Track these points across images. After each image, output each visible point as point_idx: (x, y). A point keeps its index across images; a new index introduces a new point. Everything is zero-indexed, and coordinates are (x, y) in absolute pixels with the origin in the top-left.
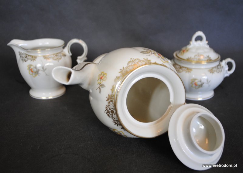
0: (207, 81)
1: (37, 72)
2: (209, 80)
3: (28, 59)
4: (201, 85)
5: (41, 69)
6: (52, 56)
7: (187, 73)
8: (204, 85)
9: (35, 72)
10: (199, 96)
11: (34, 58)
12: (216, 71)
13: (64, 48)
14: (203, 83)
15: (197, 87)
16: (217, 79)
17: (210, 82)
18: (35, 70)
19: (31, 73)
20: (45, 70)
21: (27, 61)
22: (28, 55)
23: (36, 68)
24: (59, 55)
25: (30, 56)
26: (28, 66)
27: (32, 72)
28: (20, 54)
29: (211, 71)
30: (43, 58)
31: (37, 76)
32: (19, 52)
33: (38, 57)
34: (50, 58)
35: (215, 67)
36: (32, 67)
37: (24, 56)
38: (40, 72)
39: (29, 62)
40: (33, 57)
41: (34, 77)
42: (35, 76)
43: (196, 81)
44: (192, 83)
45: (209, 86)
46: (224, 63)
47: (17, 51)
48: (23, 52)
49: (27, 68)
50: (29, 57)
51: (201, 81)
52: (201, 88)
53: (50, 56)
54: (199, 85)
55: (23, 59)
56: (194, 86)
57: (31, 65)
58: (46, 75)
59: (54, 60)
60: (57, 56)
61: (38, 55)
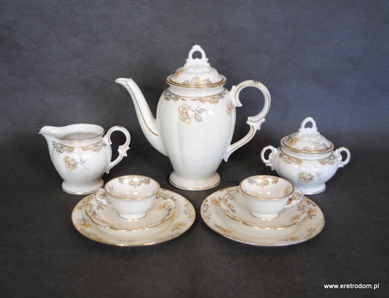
0: (317, 174)
1: (75, 165)
2: (319, 173)
3: (64, 151)
4: (311, 179)
5: (80, 162)
6: (92, 146)
7: (297, 164)
8: (314, 178)
9: (73, 165)
10: (309, 190)
11: (71, 149)
12: (328, 163)
13: (103, 136)
14: (313, 177)
15: (306, 181)
16: (329, 171)
17: (320, 174)
18: (72, 163)
19: (67, 166)
20: (84, 162)
21: (63, 152)
22: (64, 146)
23: (73, 160)
24: (99, 145)
25: (67, 146)
26: (64, 158)
27: (69, 165)
28: (54, 144)
29: (322, 162)
30: (81, 149)
31: (75, 170)
32: (53, 142)
33: (75, 148)
34: (90, 149)
35: (327, 158)
36: (69, 160)
37: (59, 146)
38: (78, 165)
39: (65, 154)
40: (69, 147)
41: (71, 170)
42: (73, 169)
43: (305, 175)
44: (300, 177)
45: (320, 179)
46: (337, 153)
47: (50, 140)
48: (57, 141)
49: (63, 160)
50: (65, 148)
51: (310, 175)
52: (311, 182)
53: (89, 147)
54: (309, 179)
55: (58, 150)
56: (302, 180)
57: (68, 157)
58: (85, 168)
59: (93, 151)
60: (97, 146)
61: (76, 146)
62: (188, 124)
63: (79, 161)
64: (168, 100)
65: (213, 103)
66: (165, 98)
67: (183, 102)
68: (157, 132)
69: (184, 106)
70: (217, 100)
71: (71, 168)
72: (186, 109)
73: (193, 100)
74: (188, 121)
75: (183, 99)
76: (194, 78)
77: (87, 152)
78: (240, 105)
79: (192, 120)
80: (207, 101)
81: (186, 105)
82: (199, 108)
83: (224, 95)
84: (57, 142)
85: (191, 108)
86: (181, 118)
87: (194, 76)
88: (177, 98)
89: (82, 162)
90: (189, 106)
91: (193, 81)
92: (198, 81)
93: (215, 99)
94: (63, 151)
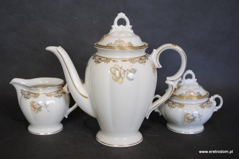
0: (199, 115)
1: (39, 109)
2: (200, 115)
3: (31, 97)
6: (54, 93)
7: (180, 108)
8: (196, 119)
11: (36, 95)
12: (207, 106)
14: (195, 118)
15: (190, 121)
18: (38, 107)
19: (33, 109)
22: (31, 93)
23: (38, 104)
24: (60, 92)
25: (33, 93)
26: (30, 103)
27: (35, 108)
28: (22, 92)
29: (202, 106)
30: (45, 95)
31: (40, 113)
32: (21, 90)
33: (40, 94)
36: (35, 104)
38: (42, 108)
39: (32, 99)
40: (35, 94)
41: (36, 113)
42: (38, 112)
43: (189, 116)
44: (184, 117)
45: (201, 120)
46: (212, 99)
47: (19, 89)
48: (25, 89)
49: (30, 105)
50: (31, 95)
51: (193, 116)
52: (193, 122)
53: (52, 94)
54: (192, 120)
55: (26, 96)
56: (186, 120)
57: (34, 102)
58: (48, 111)
59: (55, 97)
60: (58, 93)
61: (40, 93)
62: (121, 83)
63: (43, 105)
64: (99, 63)
65: (141, 63)
66: (95, 62)
67: (115, 63)
68: (87, 95)
69: (116, 66)
70: (144, 60)
71: (36, 112)
72: (118, 69)
73: (123, 61)
74: (120, 80)
75: (114, 61)
76: (117, 41)
77: (50, 98)
78: (161, 67)
79: (124, 79)
80: (136, 61)
81: (118, 66)
82: (130, 68)
83: (148, 57)
84: (24, 91)
85: (123, 68)
86: (114, 78)
87: (117, 39)
88: (107, 60)
89: (46, 106)
90: (120, 67)
91: (116, 43)
92: (121, 44)
93: (142, 60)
94: (29, 97)
